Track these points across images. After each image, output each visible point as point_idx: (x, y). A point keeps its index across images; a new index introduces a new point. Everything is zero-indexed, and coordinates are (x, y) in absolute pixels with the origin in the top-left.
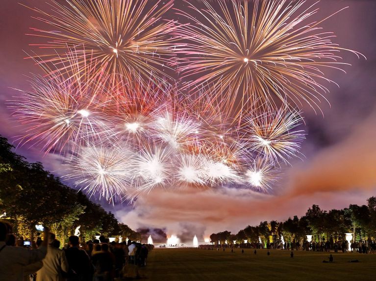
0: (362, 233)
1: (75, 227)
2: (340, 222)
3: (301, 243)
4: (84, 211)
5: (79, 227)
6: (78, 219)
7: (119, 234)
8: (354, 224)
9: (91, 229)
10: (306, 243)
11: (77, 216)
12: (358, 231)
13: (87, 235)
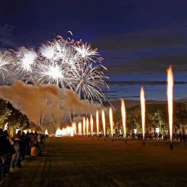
0: (165, 128)
1: (5, 123)
2: (152, 121)
3: (131, 134)
4: (11, 113)
5: (7, 124)
6: (7, 118)
7: (29, 128)
8: (160, 122)
9: (14, 125)
10: (133, 134)
11: (6, 117)
12: (162, 126)
13: (12, 129)
